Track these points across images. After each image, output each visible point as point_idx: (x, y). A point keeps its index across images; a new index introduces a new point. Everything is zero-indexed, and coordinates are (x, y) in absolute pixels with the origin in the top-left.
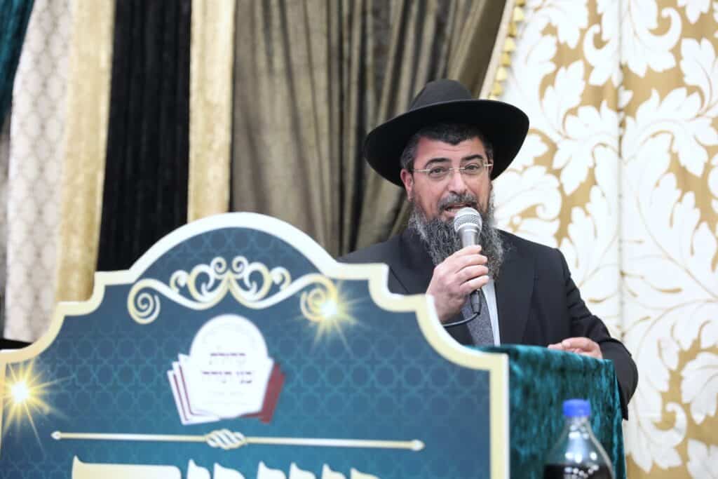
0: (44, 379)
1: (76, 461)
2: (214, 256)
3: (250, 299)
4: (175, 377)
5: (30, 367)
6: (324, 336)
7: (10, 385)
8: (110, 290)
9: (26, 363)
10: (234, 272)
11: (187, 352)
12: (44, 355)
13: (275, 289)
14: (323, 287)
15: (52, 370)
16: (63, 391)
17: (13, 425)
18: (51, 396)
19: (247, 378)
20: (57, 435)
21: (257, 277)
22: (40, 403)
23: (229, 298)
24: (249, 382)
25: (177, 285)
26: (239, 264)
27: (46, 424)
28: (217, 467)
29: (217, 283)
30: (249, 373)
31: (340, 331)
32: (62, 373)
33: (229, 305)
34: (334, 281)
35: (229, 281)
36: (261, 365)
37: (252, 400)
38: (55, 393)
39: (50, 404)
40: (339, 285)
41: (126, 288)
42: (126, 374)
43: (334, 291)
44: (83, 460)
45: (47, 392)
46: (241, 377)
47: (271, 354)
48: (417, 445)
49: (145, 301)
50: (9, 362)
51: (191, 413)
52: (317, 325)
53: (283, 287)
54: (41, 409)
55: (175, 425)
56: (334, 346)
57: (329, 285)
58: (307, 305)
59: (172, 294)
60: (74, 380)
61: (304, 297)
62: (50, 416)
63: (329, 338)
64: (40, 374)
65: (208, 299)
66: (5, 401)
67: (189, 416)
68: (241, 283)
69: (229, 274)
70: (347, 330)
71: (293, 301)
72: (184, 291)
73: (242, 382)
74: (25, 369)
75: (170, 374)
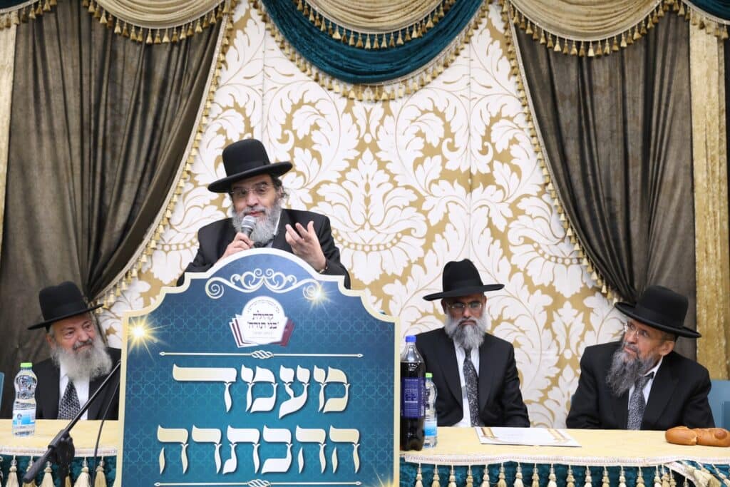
0: (154, 325)
1: (175, 366)
2: (256, 267)
3: (274, 288)
4: (233, 325)
5: (145, 319)
6: (315, 306)
7: (131, 328)
8: (193, 281)
9: (142, 317)
10: (266, 276)
11: (240, 313)
12: (153, 313)
13: (289, 285)
14: (314, 284)
15: (159, 321)
16: (166, 331)
17: (135, 348)
18: (159, 334)
19: (274, 326)
20: (162, 354)
21: (279, 279)
22: (152, 338)
23: (263, 287)
24: (275, 328)
25: (234, 280)
26: (269, 272)
27: (155, 349)
28: (258, 369)
29: (257, 281)
30: (275, 324)
31: (323, 305)
32: (165, 322)
33: (263, 291)
34: (320, 282)
35: (264, 279)
36: (281, 320)
37: (277, 336)
38: (161, 332)
39: (159, 338)
40: (322, 284)
41: (205, 281)
42: (205, 324)
43: (320, 287)
44: (179, 366)
45: (155, 332)
46: (270, 326)
47: (286, 315)
48: (359, 355)
49: (215, 288)
50: (131, 316)
51: (242, 342)
52: (311, 301)
53: (293, 284)
54: (152, 341)
55: (233, 348)
56: (320, 311)
57: (317, 283)
58: (306, 292)
59: (232, 285)
60: (172, 326)
61: (304, 289)
62: (157, 344)
63: (317, 308)
64: (151, 323)
65: (253, 288)
66: (129, 337)
67: (241, 344)
68: (270, 281)
69: (264, 276)
71: (299, 290)
72: (238, 283)
73: (271, 328)
74: (141, 320)
75: (231, 324)
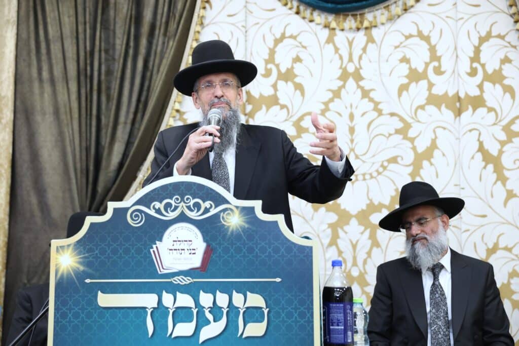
0: (79, 253)
1: (99, 292)
2: (174, 195)
3: (193, 215)
4: (154, 251)
5: (71, 248)
6: (232, 231)
8: (116, 210)
9: (69, 246)
10: (185, 202)
11: (161, 240)
12: (79, 242)
13: (207, 210)
14: (231, 210)
15: (84, 249)
16: (91, 259)
17: (62, 275)
18: (84, 262)
19: (193, 252)
20: (88, 281)
21: (197, 206)
22: (78, 265)
23: (182, 213)
24: (194, 254)
25: (154, 207)
26: (188, 199)
27: (81, 276)
29: (176, 208)
30: (194, 250)
32: (90, 250)
33: (182, 218)
34: (237, 207)
35: (182, 206)
36: (200, 246)
37: (196, 262)
38: (86, 260)
39: (84, 266)
40: (239, 209)
41: (127, 209)
42: (127, 251)
43: (237, 212)
44: (103, 292)
45: (81, 260)
46: (190, 251)
47: (205, 240)
48: (278, 280)
49: (136, 216)
50: (59, 245)
51: (163, 268)
52: (229, 227)
53: (211, 210)
54: (78, 269)
55: (154, 274)
56: (237, 236)
57: (234, 208)
58: (223, 218)
59: (152, 212)
60: (97, 254)
61: (222, 214)
62: (83, 271)
63: (234, 234)
64: (77, 251)
65: (172, 215)
66: (57, 265)
67: (162, 270)
68: (189, 208)
69: (182, 203)
70: (244, 229)
71: (217, 216)
72: (158, 211)
73: (190, 254)
74: (68, 249)
75: (151, 250)
